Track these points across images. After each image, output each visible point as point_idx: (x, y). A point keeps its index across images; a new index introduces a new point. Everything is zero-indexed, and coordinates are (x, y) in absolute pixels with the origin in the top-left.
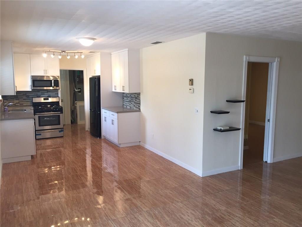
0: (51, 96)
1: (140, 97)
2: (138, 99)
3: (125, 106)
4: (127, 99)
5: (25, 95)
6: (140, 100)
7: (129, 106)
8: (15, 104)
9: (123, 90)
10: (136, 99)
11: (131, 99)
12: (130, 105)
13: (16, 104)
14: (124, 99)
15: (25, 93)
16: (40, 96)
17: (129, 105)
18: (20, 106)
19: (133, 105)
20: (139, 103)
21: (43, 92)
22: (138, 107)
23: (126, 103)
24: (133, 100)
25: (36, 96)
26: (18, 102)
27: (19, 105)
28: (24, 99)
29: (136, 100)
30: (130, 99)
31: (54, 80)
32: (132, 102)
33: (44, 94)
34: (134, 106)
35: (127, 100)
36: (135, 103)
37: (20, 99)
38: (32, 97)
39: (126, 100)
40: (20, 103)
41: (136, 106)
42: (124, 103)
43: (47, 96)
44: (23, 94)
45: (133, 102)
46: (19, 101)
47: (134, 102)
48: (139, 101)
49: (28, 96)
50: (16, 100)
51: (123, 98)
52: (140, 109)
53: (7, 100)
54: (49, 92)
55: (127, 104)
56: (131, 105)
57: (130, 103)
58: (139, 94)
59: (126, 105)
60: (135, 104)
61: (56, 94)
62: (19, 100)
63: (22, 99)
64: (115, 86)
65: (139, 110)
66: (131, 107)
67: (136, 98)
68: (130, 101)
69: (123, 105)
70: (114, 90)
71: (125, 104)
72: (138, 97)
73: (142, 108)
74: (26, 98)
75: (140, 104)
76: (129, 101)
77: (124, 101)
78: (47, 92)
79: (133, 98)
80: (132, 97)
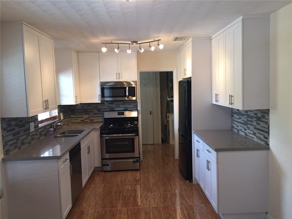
0: (128, 109)
1: (268, 119)
2: (263, 122)
3: (236, 131)
4: (240, 118)
5: (96, 108)
6: (267, 123)
7: (244, 132)
8: (84, 120)
9: (231, 103)
10: (258, 122)
11: (248, 120)
12: (246, 130)
13: (86, 120)
14: (235, 117)
15: (95, 105)
16: (115, 110)
17: (243, 130)
18: (90, 122)
19: (252, 132)
20: (267, 130)
21: (118, 104)
22: (262, 137)
23: (239, 124)
24: (252, 122)
25: (109, 110)
26: (87, 117)
27: (88, 120)
28: (95, 114)
29: (259, 124)
30: (246, 120)
31: (129, 87)
32: (249, 126)
33: (119, 107)
34: (254, 134)
35: (239, 121)
36: (255, 128)
37: (90, 114)
38: (104, 110)
39: (237, 120)
40: (90, 118)
41: (257, 135)
42: (233, 125)
43: (122, 109)
44: (94, 107)
45: (252, 125)
46: (89, 116)
47: (253, 127)
48: (267, 126)
49: (99, 110)
50: (85, 114)
51: (233, 116)
52: (268, 145)
53: (75, 115)
54: (125, 104)
55: (240, 128)
56: (248, 131)
57: (246, 127)
58: (266, 112)
59: (238, 129)
60: (255, 131)
61: (134, 106)
62: (88, 114)
63: (93, 113)
64: (217, 95)
65: (267, 147)
66: (248, 134)
67: (259, 119)
68: (245, 124)
69: (233, 127)
70: (214, 102)
71: (236, 127)
72: (263, 117)
73: (273, 142)
74: (97, 112)
75: (268, 133)
76: (243, 122)
77: (233, 120)
78: (123, 104)
79: (252, 117)
80: (249, 116)
